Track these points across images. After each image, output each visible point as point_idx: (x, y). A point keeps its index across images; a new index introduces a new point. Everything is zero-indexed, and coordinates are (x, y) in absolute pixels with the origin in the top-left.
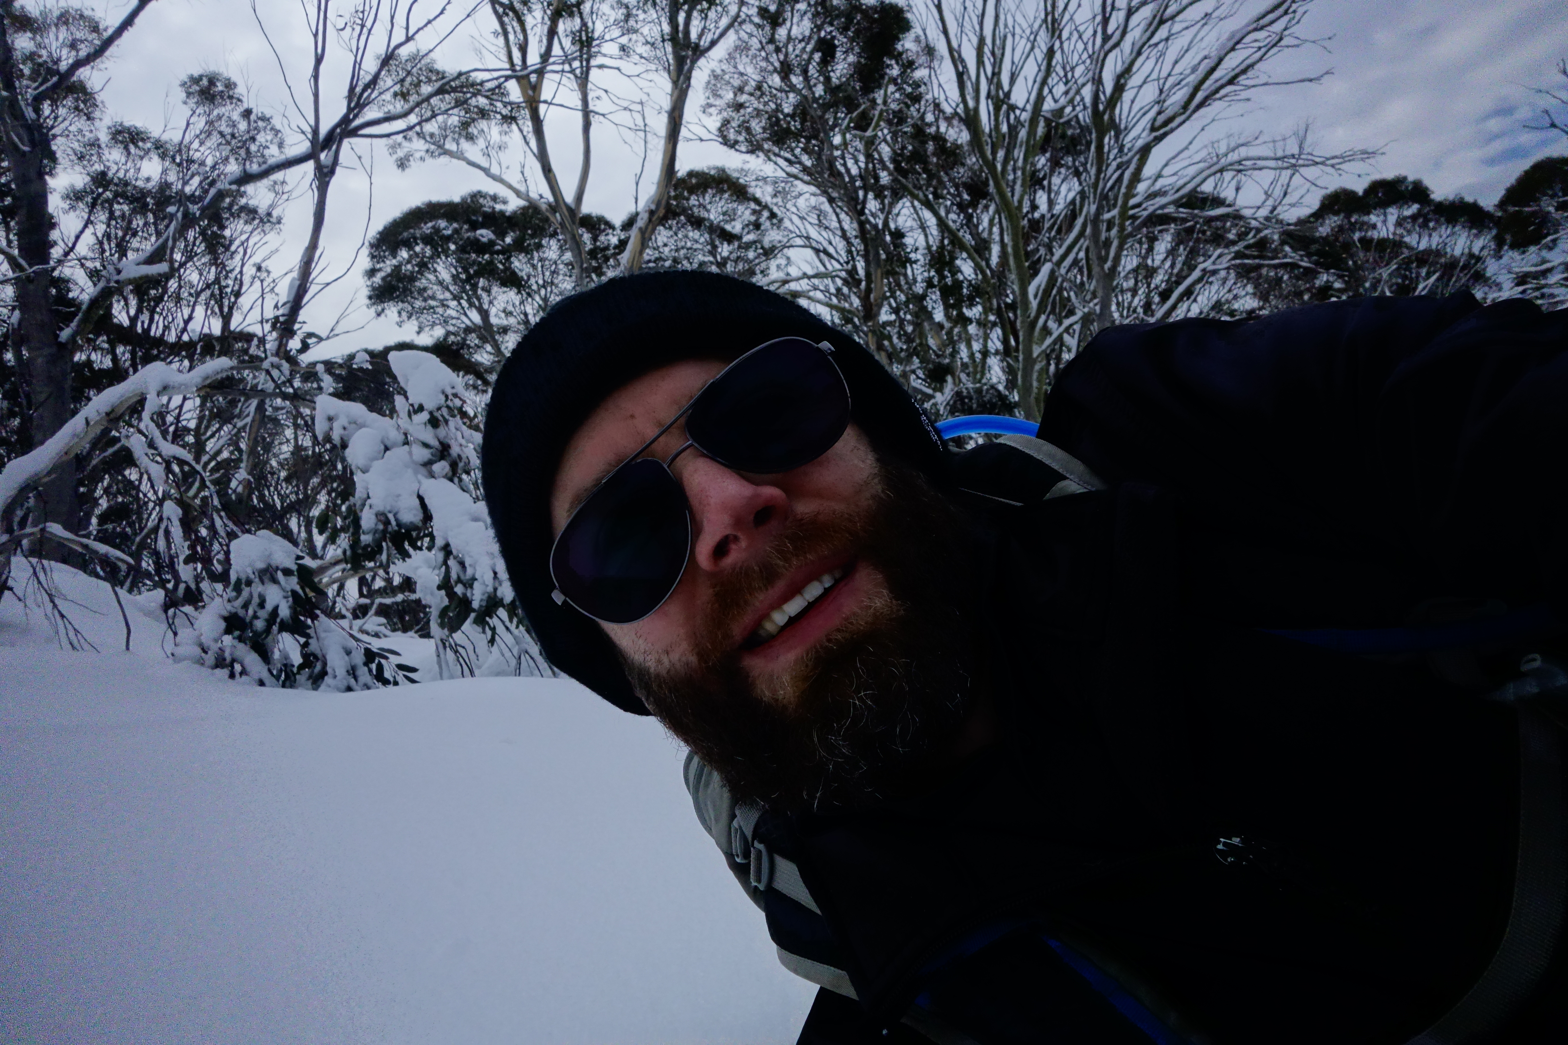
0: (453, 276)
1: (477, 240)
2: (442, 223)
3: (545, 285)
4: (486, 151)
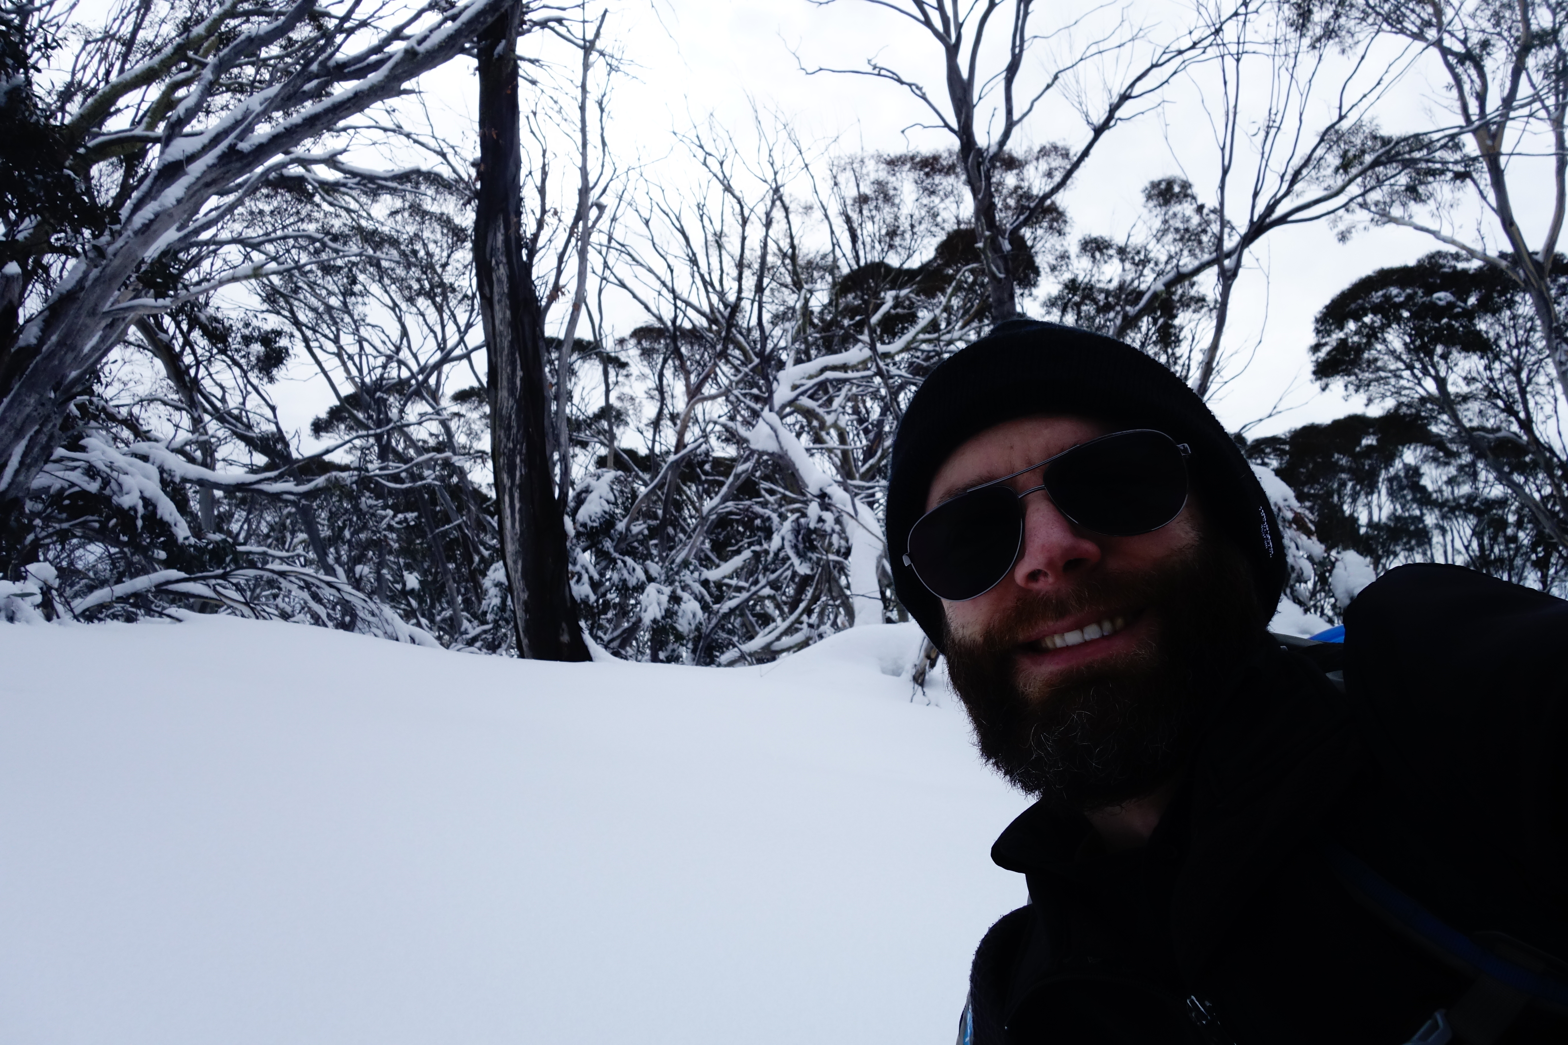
0: (1405, 344)
1: (1433, 305)
2: (1394, 291)
3: (1518, 345)
4: (1435, 212)
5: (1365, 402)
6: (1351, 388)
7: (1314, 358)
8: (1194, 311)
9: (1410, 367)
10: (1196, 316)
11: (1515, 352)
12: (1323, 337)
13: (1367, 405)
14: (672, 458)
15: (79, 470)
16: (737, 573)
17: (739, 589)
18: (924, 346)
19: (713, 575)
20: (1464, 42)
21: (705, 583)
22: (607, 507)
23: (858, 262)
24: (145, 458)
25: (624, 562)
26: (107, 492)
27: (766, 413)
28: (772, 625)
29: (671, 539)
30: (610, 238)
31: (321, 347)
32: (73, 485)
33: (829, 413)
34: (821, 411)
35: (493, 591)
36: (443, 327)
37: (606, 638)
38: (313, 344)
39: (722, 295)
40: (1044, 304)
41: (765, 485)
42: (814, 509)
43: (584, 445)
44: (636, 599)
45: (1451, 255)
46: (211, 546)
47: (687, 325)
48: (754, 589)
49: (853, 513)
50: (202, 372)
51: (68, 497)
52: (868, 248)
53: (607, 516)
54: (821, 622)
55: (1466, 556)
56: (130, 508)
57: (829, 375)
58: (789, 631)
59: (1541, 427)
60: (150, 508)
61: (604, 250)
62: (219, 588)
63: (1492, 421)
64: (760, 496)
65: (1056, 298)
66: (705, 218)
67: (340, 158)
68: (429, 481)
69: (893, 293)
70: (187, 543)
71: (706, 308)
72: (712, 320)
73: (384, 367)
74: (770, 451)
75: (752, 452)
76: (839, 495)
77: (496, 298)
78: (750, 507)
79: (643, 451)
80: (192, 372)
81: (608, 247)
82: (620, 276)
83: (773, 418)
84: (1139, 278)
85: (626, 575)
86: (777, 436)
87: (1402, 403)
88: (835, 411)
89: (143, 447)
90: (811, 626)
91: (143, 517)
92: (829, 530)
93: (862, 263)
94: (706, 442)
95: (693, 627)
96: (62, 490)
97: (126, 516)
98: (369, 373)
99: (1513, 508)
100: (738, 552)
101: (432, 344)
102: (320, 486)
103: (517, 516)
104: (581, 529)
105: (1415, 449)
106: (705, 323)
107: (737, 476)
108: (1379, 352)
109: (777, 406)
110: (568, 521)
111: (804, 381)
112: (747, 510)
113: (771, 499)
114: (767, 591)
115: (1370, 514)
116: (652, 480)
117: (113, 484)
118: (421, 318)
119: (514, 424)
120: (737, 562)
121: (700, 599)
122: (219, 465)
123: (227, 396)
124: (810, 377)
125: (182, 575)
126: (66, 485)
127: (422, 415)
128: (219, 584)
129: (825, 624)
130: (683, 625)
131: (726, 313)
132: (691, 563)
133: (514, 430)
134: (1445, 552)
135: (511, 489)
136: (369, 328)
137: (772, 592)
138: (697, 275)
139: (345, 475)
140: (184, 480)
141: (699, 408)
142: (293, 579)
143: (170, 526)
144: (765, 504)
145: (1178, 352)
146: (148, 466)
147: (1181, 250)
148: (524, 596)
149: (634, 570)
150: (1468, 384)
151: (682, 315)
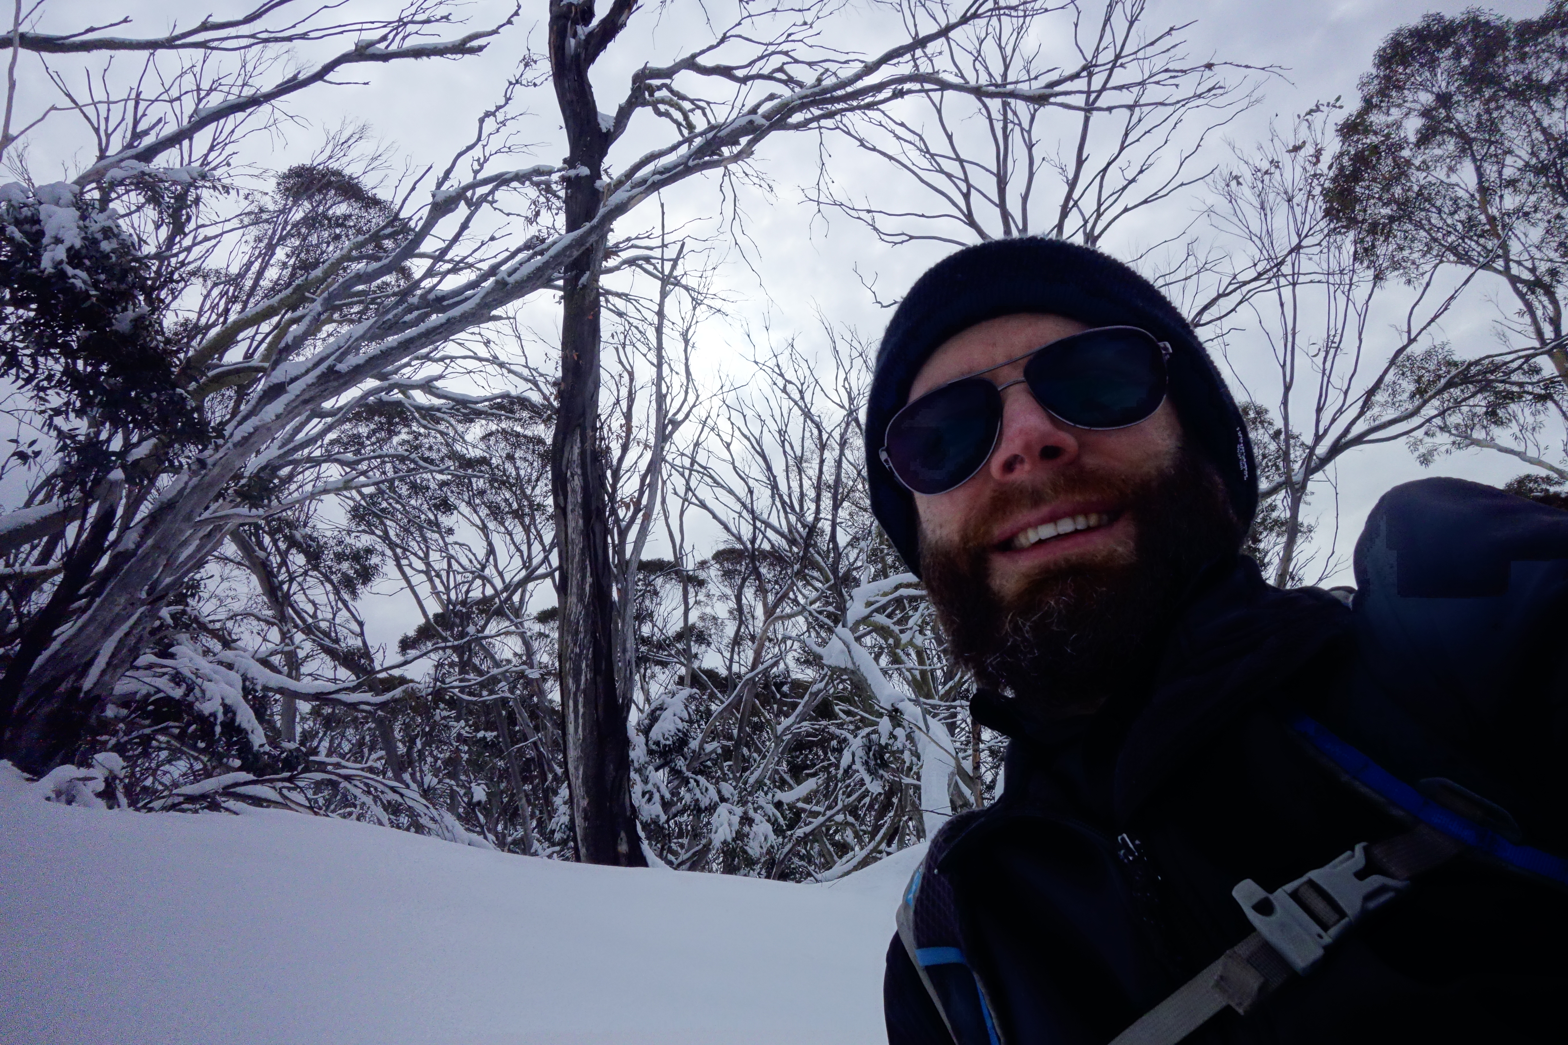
4: (1519, 434)
14: (747, 676)
15: (167, 677)
16: (811, 797)
17: (815, 814)
19: (787, 797)
20: (1533, 270)
21: (779, 805)
22: (681, 725)
24: (230, 666)
25: (697, 782)
26: (191, 698)
27: (840, 629)
28: (851, 854)
29: (745, 760)
30: (693, 461)
31: (410, 565)
32: (159, 691)
33: (904, 631)
34: (896, 629)
36: (529, 546)
38: (404, 562)
39: (801, 516)
41: (842, 706)
42: (885, 724)
43: (664, 664)
44: (707, 819)
45: (1542, 478)
46: (284, 755)
47: (766, 546)
48: (829, 813)
49: (924, 729)
50: (295, 587)
51: (152, 703)
53: (680, 734)
56: (211, 714)
57: (904, 592)
58: (867, 860)
60: (229, 715)
61: (687, 473)
62: (285, 791)
64: (836, 717)
66: (787, 444)
67: (438, 384)
68: (504, 695)
70: (262, 750)
71: (785, 529)
72: (792, 542)
73: (470, 584)
74: (843, 667)
75: (828, 670)
76: (912, 712)
77: (570, 507)
78: (826, 727)
79: (723, 672)
80: (285, 587)
81: (691, 470)
82: (701, 497)
83: (847, 636)
85: (699, 795)
86: (849, 652)
88: (911, 628)
89: (229, 655)
91: (222, 724)
92: (900, 746)
94: (784, 663)
95: (765, 850)
96: (149, 695)
97: (206, 722)
98: (455, 589)
100: (812, 776)
101: (517, 562)
102: (397, 696)
103: (581, 721)
104: (654, 747)
106: (784, 544)
107: (811, 698)
109: (850, 624)
111: (878, 598)
112: (823, 730)
113: (848, 721)
114: (843, 816)
116: (727, 698)
117: (197, 690)
118: (508, 537)
119: (582, 629)
120: (810, 785)
121: (774, 823)
122: (304, 677)
123: (319, 613)
124: (885, 594)
125: (251, 777)
126: (152, 690)
128: (285, 788)
130: (754, 849)
131: (805, 534)
132: (765, 785)
133: (582, 636)
135: (575, 694)
136: (457, 546)
137: (851, 819)
138: (777, 498)
139: (421, 686)
140: (266, 688)
141: (777, 626)
143: (247, 733)
144: (840, 726)
146: (232, 673)
148: (584, 803)
149: (707, 789)
151: (761, 536)
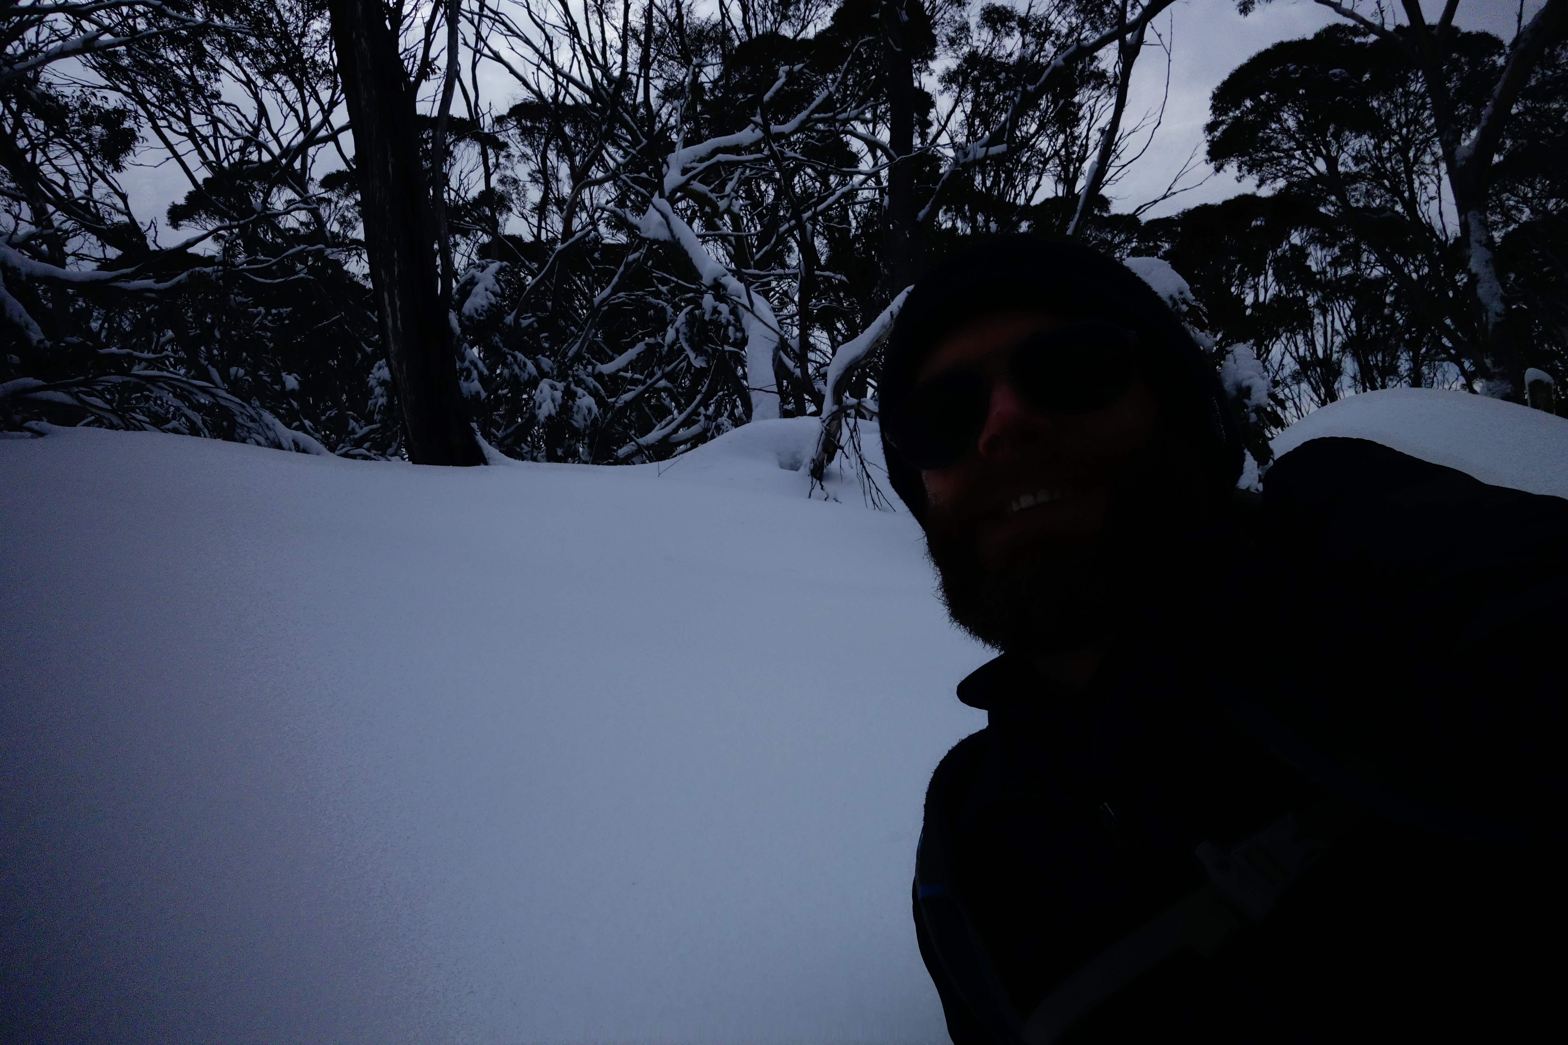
0: (1299, 122)
1: (1328, 81)
2: (1291, 67)
3: (1407, 124)
5: (1257, 182)
6: (1244, 168)
7: (1209, 138)
8: (1093, 89)
9: (1301, 146)
10: (1096, 93)
11: (1404, 131)
12: (1220, 115)
13: (1259, 186)
14: (559, 246)
16: (632, 365)
17: (634, 382)
18: (820, 126)
19: (607, 368)
21: (599, 377)
22: (493, 300)
23: (749, 34)
25: (515, 357)
27: (656, 199)
28: (669, 418)
29: (562, 331)
31: (170, 127)
33: (722, 198)
34: (713, 196)
35: (378, 390)
36: (305, 105)
37: (500, 434)
38: (161, 123)
39: (605, 69)
40: (942, 80)
41: (657, 274)
42: (708, 300)
43: (465, 234)
44: (529, 394)
45: (1349, 28)
46: (69, 351)
47: (569, 102)
48: (649, 381)
49: (748, 306)
50: (40, 158)
52: (760, 18)
53: (494, 309)
54: (718, 413)
55: (1344, 336)
57: (721, 157)
58: (688, 423)
59: (1424, 208)
61: (476, 18)
62: (81, 396)
63: (1378, 201)
64: (653, 285)
65: (955, 72)
68: (302, 275)
69: (787, 68)
70: (42, 346)
71: (588, 82)
72: (596, 97)
73: (242, 150)
74: (662, 239)
75: (643, 240)
76: (734, 284)
78: (642, 297)
79: (528, 238)
80: (29, 157)
81: (481, 16)
82: (495, 48)
83: (664, 205)
84: (1039, 52)
85: (517, 370)
86: (668, 224)
87: (1294, 183)
88: (728, 196)
90: (707, 417)
92: (724, 321)
93: (754, 33)
94: (596, 229)
95: (589, 422)
98: (227, 157)
99: (1392, 288)
100: (632, 345)
101: (292, 125)
102: (183, 282)
104: (467, 324)
105: (1302, 232)
106: (588, 100)
107: (628, 265)
108: (1274, 131)
109: (667, 191)
110: (453, 317)
111: (695, 164)
112: (640, 300)
113: (664, 289)
114: (663, 383)
115: (1257, 296)
116: (540, 269)
118: (279, 95)
120: (631, 354)
121: (594, 393)
122: (70, 259)
123: (71, 183)
124: (701, 160)
125: (40, 382)
127: (289, 202)
128: (82, 392)
129: (722, 415)
130: (579, 421)
131: (611, 90)
132: (584, 358)
133: (390, 222)
134: (1325, 333)
135: (390, 286)
136: (223, 107)
137: (669, 385)
138: (577, 47)
139: (209, 270)
140: (31, 278)
141: (586, 194)
142: (161, 384)
143: (20, 329)
144: (658, 294)
145: (1077, 131)
147: (1083, 23)
148: (411, 396)
149: (525, 364)
150: (1356, 164)
151: (563, 92)
